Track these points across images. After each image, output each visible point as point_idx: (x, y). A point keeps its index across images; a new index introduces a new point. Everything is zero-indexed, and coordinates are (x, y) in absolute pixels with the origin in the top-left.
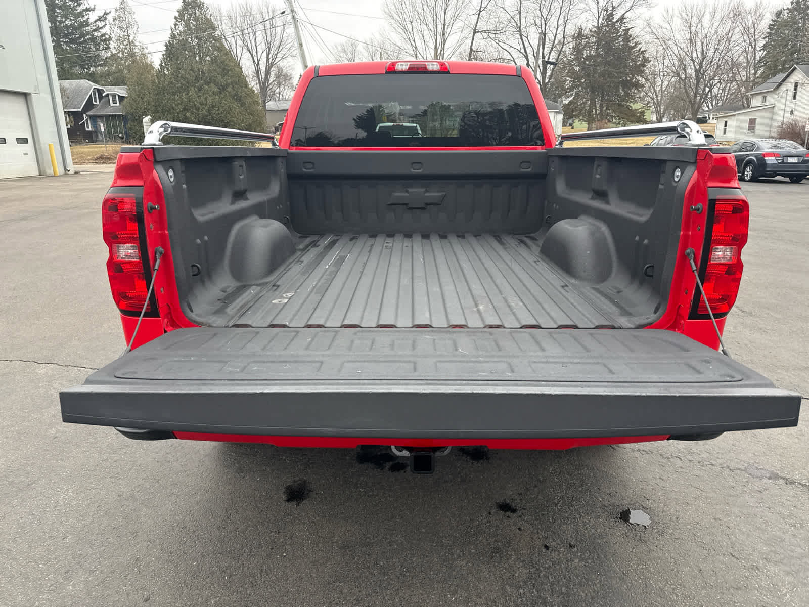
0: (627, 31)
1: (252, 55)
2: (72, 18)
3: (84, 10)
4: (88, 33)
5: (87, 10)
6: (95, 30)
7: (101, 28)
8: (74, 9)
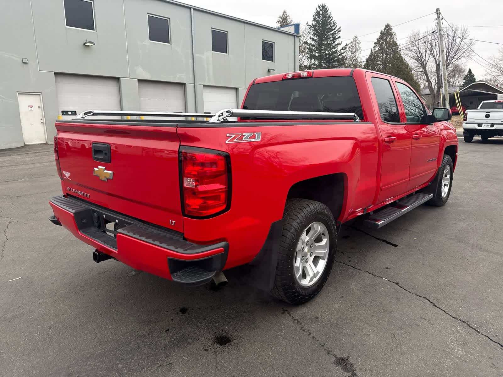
2: (329, 50)
5: (338, 44)
6: (340, 55)
7: (343, 53)
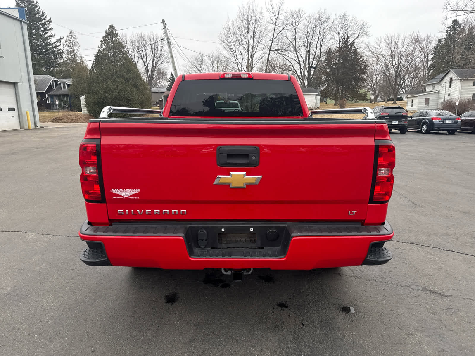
0: (356, 50)
1: (144, 61)
2: (41, 41)
3: (48, 36)
4: (50, 49)
5: (51, 36)
6: (54, 47)
7: (58, 46)
8: (43, 35)
